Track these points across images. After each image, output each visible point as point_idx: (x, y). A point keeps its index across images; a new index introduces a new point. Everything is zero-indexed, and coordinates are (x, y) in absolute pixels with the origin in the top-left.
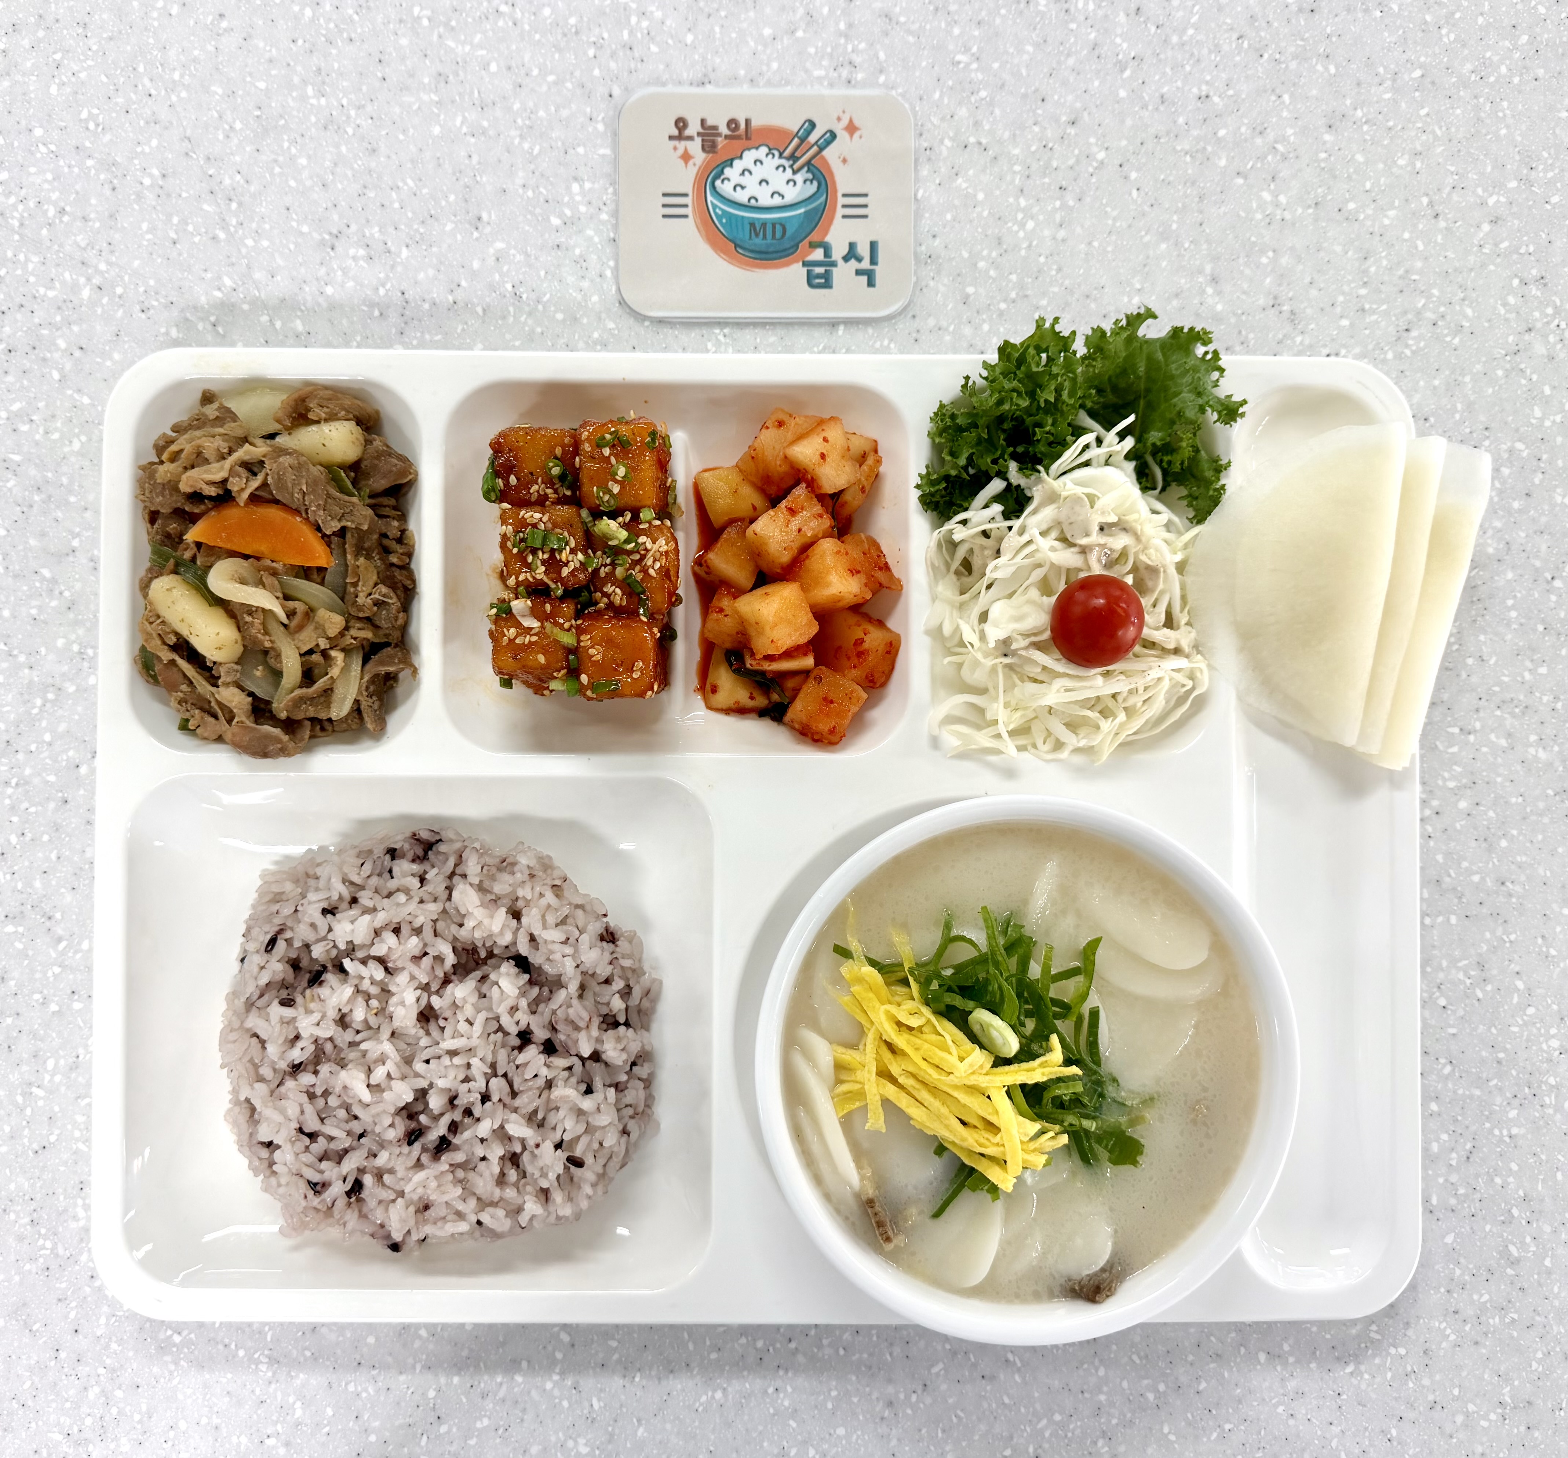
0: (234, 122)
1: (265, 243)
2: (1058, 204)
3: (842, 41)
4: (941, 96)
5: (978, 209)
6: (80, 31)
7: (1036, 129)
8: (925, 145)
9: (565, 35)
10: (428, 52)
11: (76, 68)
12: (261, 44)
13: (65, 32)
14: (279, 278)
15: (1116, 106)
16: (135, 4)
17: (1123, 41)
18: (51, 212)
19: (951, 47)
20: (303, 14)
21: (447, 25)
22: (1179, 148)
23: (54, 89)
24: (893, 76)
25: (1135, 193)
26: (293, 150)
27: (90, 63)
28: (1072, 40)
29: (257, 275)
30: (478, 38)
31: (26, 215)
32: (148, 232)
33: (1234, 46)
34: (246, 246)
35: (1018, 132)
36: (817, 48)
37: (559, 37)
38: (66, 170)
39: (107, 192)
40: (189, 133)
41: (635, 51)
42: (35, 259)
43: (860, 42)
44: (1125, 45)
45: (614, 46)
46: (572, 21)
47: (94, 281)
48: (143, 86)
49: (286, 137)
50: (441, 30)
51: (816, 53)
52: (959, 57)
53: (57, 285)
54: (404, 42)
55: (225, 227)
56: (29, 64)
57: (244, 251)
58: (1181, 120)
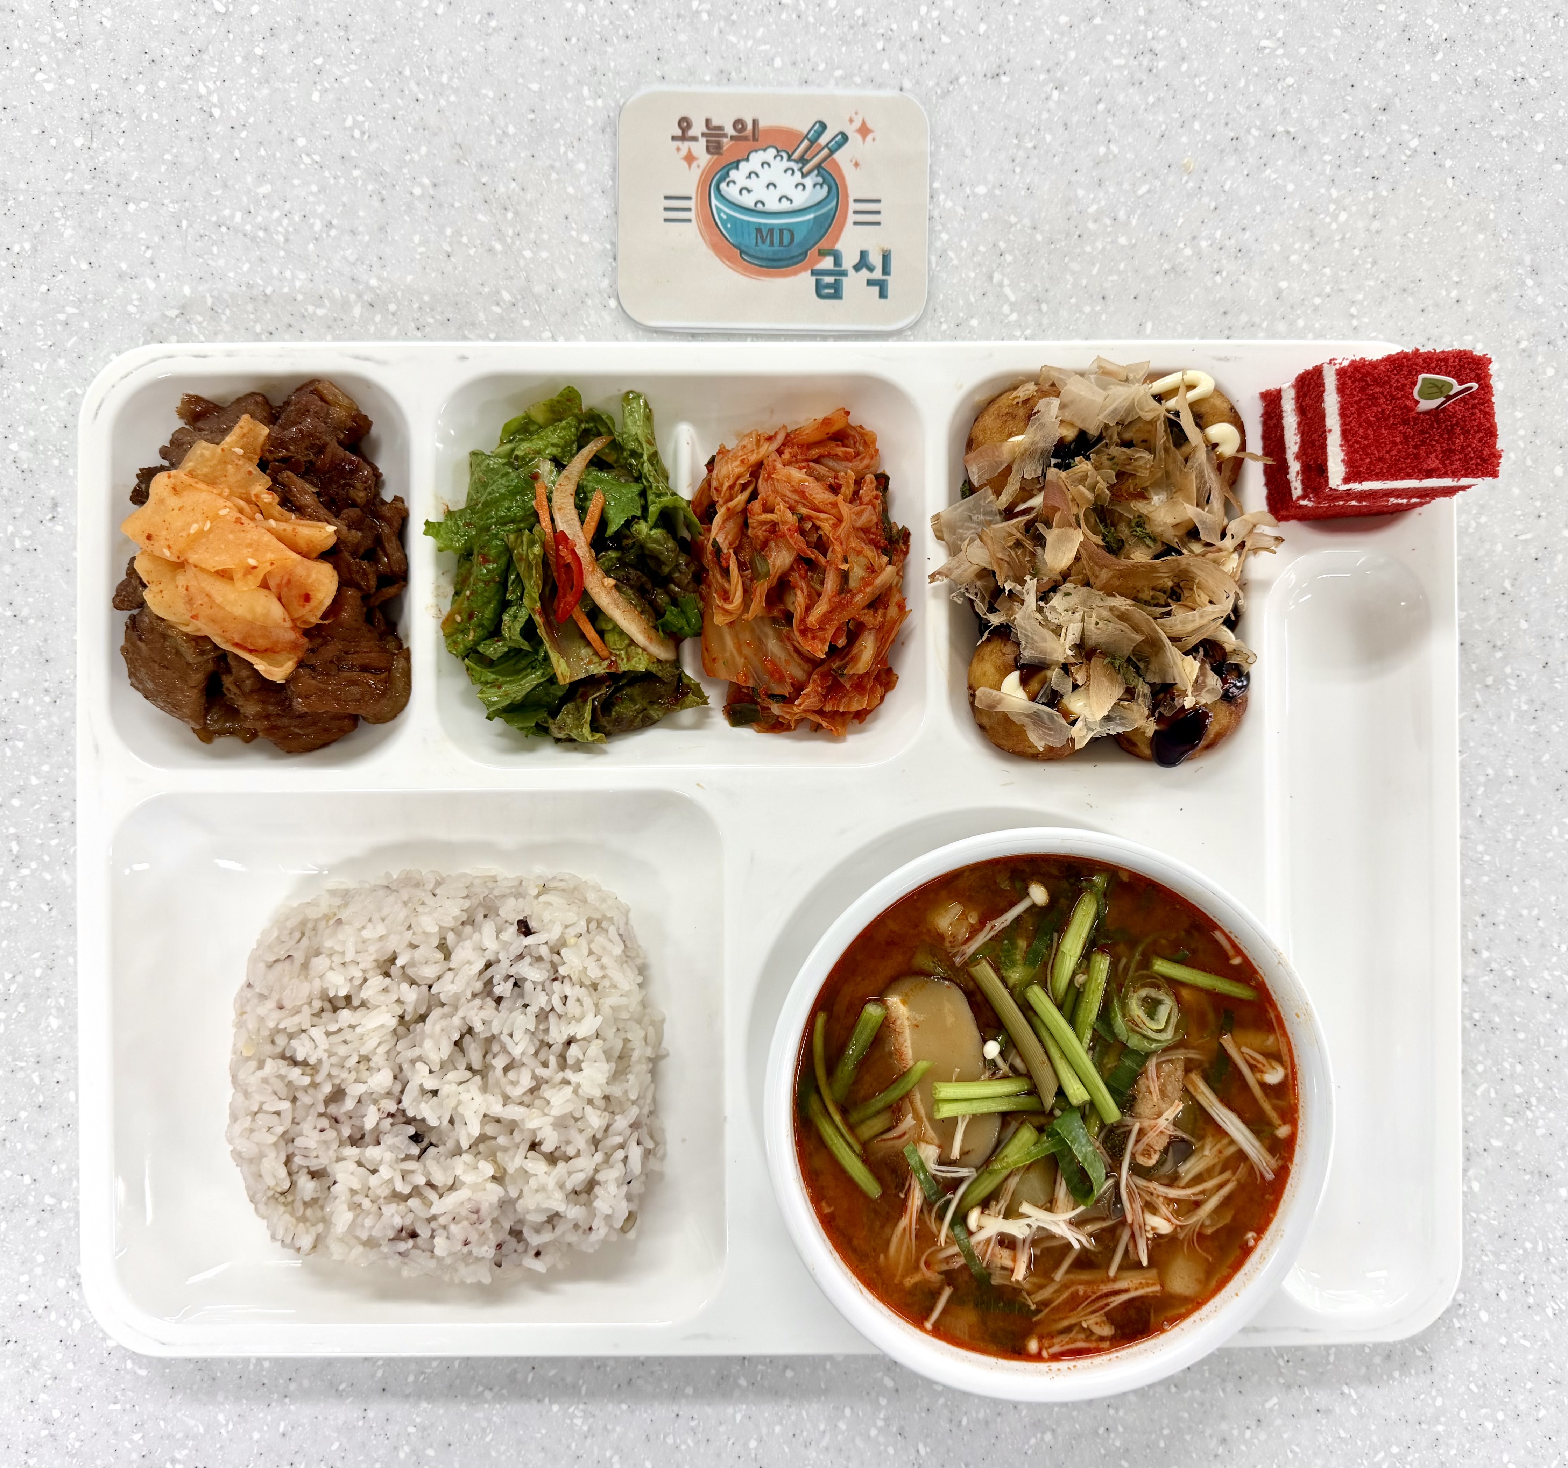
0: (507, 126)
1: (544, 255)
2: (1371, 194)
3: (1142, 28)
4: (1247, 84)
5: (1288, 201)
6: (342, 33)
7: (1346, 116)
8: (1232, 134)
9: (851, 27)
10: (709, 48)
11: (338, 72)
12: (533, 44)
13: (326, 35)
14: (560, 291)
15: (1428, 91)
16: (399, 3)
17: (1435, 22)
18: (318, 226)
19: (1255, 32)
20: (576, 11)
21: (727, 19)
22: (1494, 134)
23: (316, 97)
24: (1196, 63)
25: (1450, 181)
26: (570, 155)
27: (353, 67)
28: (1382, 22)
29: (538, 289)
30: (761, 32)
31: (291, 229)
32: (420, 245)
33: (1550, 25)
34: (524, 257)
35: (1327, 120)
36: (1115, 35)
37: (846, 29)
38: (332, 181)
39: (376, 204)
40: (459, 140)
41: (926, 41)
42: (302, 276)
43: (1161, 29)
44: (1436, 27)
45: (903, 38)
46: (859, 12)
47: (365, 298)
48: (410, 91)
49: (562, 142)
50: (722, 24)
51: (1115, 40)
52: (1264, 43)
53: (326, 301)
54: (683, 38)
55: (501, 238)
56: (289, 71)
57: (522, 263)
58: (1496, 104)
